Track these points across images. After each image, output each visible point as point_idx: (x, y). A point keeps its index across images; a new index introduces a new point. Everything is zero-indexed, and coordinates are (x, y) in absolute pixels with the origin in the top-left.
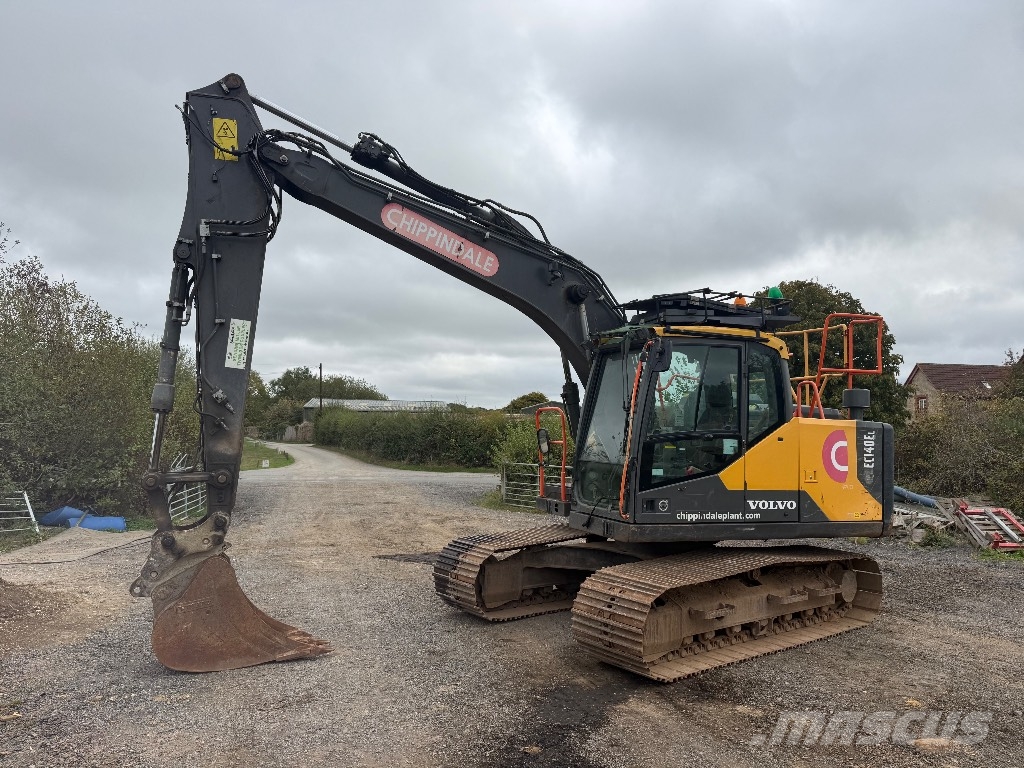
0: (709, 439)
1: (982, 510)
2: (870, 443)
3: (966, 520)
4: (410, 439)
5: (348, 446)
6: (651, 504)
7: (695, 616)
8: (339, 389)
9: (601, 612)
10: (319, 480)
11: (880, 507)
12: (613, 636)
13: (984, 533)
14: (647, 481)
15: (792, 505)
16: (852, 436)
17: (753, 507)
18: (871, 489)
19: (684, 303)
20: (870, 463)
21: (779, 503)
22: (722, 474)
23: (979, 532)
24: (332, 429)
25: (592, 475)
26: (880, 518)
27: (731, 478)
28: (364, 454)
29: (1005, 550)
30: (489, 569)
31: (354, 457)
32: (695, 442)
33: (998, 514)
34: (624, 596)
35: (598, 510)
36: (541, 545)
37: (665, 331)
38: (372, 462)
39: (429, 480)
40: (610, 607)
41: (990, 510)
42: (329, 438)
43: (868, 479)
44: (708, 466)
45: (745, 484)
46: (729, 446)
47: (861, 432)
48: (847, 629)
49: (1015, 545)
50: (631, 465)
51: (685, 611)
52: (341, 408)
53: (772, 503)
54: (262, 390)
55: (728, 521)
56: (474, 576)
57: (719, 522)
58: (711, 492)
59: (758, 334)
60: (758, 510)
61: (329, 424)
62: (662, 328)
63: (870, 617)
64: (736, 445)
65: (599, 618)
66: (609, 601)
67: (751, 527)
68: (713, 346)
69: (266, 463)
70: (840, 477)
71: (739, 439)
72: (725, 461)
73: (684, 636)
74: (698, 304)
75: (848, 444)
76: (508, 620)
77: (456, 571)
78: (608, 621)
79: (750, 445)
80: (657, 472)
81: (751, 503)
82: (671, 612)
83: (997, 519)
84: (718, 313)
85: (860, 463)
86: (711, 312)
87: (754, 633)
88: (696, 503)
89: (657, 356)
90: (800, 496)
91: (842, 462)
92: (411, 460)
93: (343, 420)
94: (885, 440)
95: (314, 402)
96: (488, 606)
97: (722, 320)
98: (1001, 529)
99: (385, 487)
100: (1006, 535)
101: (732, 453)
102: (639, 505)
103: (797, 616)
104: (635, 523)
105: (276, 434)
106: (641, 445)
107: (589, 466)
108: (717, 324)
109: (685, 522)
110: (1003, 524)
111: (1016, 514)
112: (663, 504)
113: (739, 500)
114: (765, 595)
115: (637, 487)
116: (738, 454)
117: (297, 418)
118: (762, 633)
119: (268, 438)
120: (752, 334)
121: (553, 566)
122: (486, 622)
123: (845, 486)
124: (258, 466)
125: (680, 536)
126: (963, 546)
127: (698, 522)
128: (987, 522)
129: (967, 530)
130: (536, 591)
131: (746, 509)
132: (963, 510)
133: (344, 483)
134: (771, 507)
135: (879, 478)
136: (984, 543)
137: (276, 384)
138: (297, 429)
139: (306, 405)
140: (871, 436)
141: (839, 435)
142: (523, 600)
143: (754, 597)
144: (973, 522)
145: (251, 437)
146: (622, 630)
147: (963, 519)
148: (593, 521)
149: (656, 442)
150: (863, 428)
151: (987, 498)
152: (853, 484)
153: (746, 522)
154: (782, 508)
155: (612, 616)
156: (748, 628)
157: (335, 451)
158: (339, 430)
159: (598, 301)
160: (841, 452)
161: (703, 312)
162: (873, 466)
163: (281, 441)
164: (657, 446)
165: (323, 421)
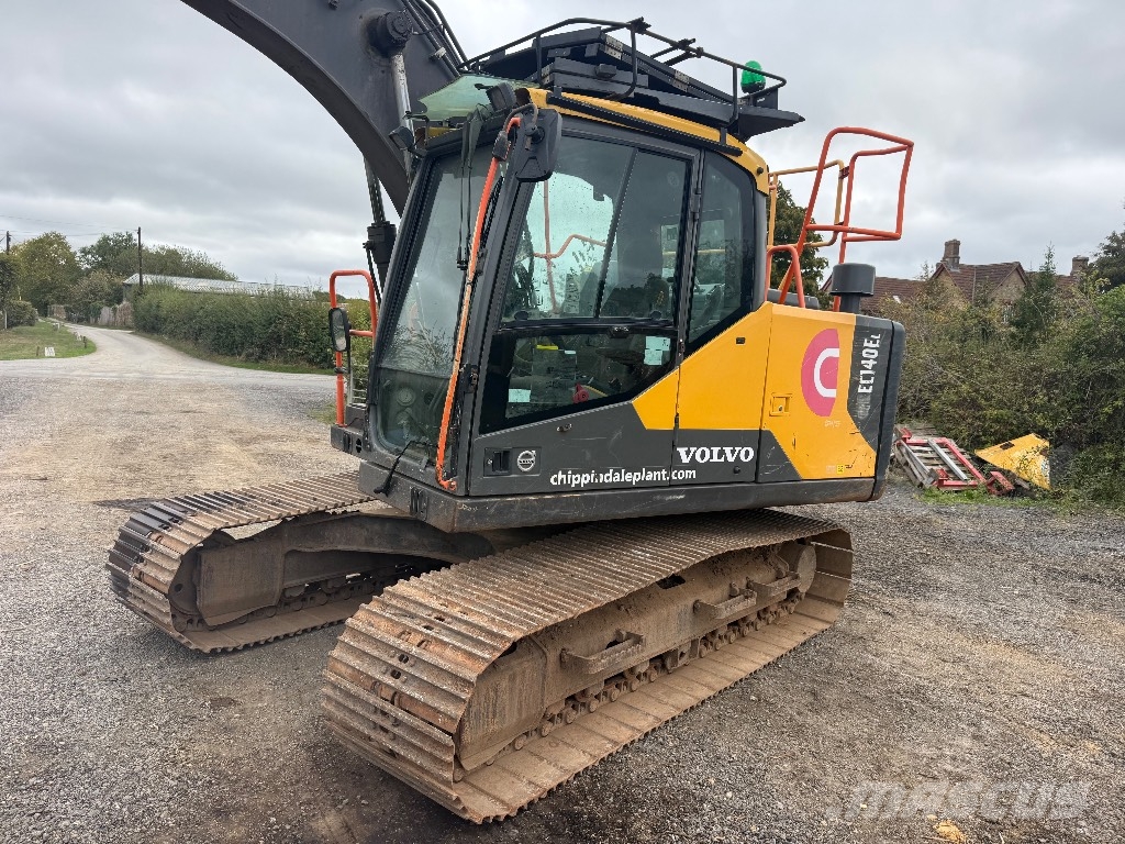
0: (620, 335)
1: (925, 441)
2: (871, 350)
3: (908, 452)
4: (248, 329)
5: (172, 334)
6: (503, 460)
7: (571, 665)
8: (171, 263)
9: (375, 686)
10: (111, 377)
11: (874, 454)
12: (395, 738)
13: (928, 468)
14: (496, 413)
15: (747, 453)
16: (847, 338)
17: (685, 460)
18: (864, 427)
19: (591, 51)
20: (867, 386)
21: (728, 450)
22: (637, 402)
23: (922, 468)
24: (153, 311)
25: (405, 397)
26: (872, 473)
27: (654, 408)
28: (191, 347)
29: (949, 489)
30: (209, 560)
31: (179, 349)
32: (595, 340)
33: (942, 445)
34: (426, 657)
35: (405, 464)
36: (319, 514)
37: (550, 100)
38: (199, 357)
39: (261, 382)
40: (396, 674)
41: (934, 441)
42: (150, 325)
43: (863, 410)
44: (616, 385)
45: (676, 421)
46: (655, 349)
47: (862, 333)
48: (802, 639)
49: (960, 483)
50: (464, 383)
51: (552, 656)
52: (169, 287)
53: (716, 450)
54: (70, 258)
55: (642, 485)
56: (168, 578)
57: (626, 486)
58: (618, 434)
59: (723, 138)
60: (693, 464)
61: (151, 306)
62: (544, 92)
63: (832, 613)
64: (667, 349)
65: (372, 699)
66: (395, 662)
67: (678, 493)
68: (643, 150)
69: (50, 351)
70: (822, 407)
71: (673, 336)
72: (644, 378)
73: (547, 703)
74: (618, 56)
75: (839, 353)
76: (246, 647)
77: (140, 566)
78: (388, 707)
79: (692, 347)
80: (519, 396)
81: (682, 451)
82: (526, 665)
83: (942, 452)
84: (655, 84)
85: (854, 384)
86: (643, 80)
87: (668, 666)
88: (588, 455)
89: (528, 144)
90: (761, 440)
91: (829, 382)
92: (248, 356)
93: (167, 302)
94: (894, 350)
95: (135, 278)
96: (210, 621)
97: (664, 98)
98: (945, 464)
99: (198, 389)
100: (951, 471)
101: (659, 363)
102: (477, 463)
103: (735, 625)
104: (467, 496)
105: (88, 316)
106: (488, 341)
107: (400, 378)
108: (652, 104)
109: (564, 489)
110: (947, 458)
111: (961, 447)
112: (526, 460)
113: (664, 445)
114: (690, 602)
115: (477, 423)
116: (668, 365)
117: (116, 297)
118: (681, 663)
119: (80, 321)
120: (712, 135)
121: (340, 547)
122: (200, 655)
123: (828, 422)
124: (39, 354)
125: (554, 514)
126: (904, 483)
127: (591, 488)
128: (930, 455)
129: (907, 464)
130: (314, 586)
131: (674, 463)
132: (905, 439)
133: (145, 382)
134: (715, 459)
135: (877, 411)
136: (927, 482)
137: (89, 253)
138: (115, 310)
139: (126, 281)
140: (875, 342)
141: (829, 338)
142: (285, 603)
143: (674, 609)
144: (916, 455)
145: (57, 318)
146: (413, 730)
147: (904, 451)
148: (395, 482)
149: (521, 335)
150: (867, 328)
151: (930, 426)
152: (841, 419)
153: (671, 484)
154: (731, 459)
155: (396, 698)
156: (661, 662)
157: (157, 340)
158: (163, 313)
159: (434, 60)
160: (831, 364)
161: (628, 76)
162: (870, 390)
163: (96, 325)
164: (520, 344)
165: (143, 302)
